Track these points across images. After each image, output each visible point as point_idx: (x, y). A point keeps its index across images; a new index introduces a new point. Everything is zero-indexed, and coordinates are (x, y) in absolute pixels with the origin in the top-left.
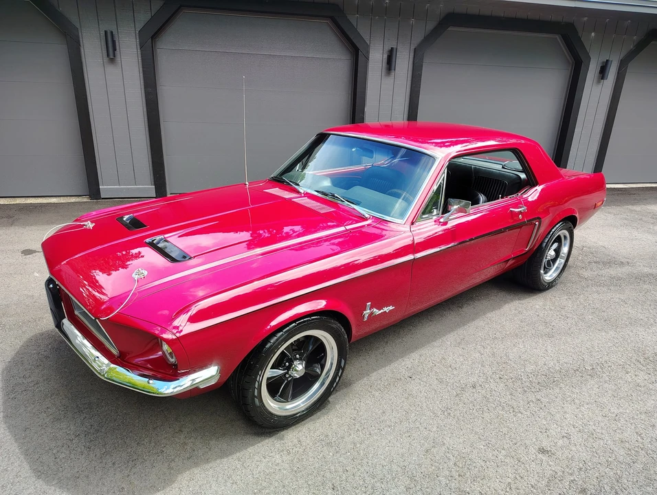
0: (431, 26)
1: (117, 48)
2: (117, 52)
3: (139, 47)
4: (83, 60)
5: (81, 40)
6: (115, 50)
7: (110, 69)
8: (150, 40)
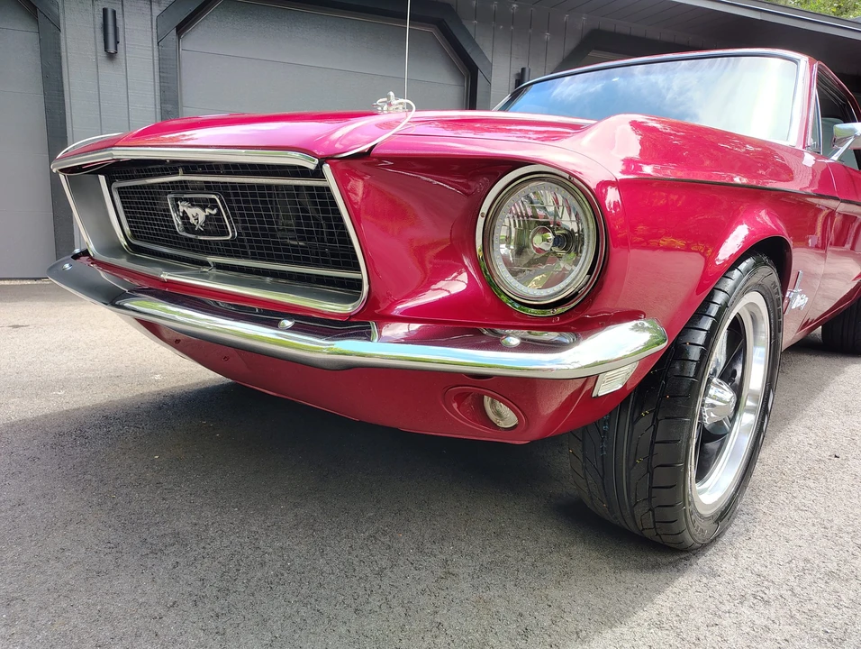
0: (571, 44)
1: (121, 39)
2: (120, 46)
3: (155, 40)
4: (63, 54)
5: (62, 21)
6: (117, 42)
7: (107, 70)
8: (174, 31)
